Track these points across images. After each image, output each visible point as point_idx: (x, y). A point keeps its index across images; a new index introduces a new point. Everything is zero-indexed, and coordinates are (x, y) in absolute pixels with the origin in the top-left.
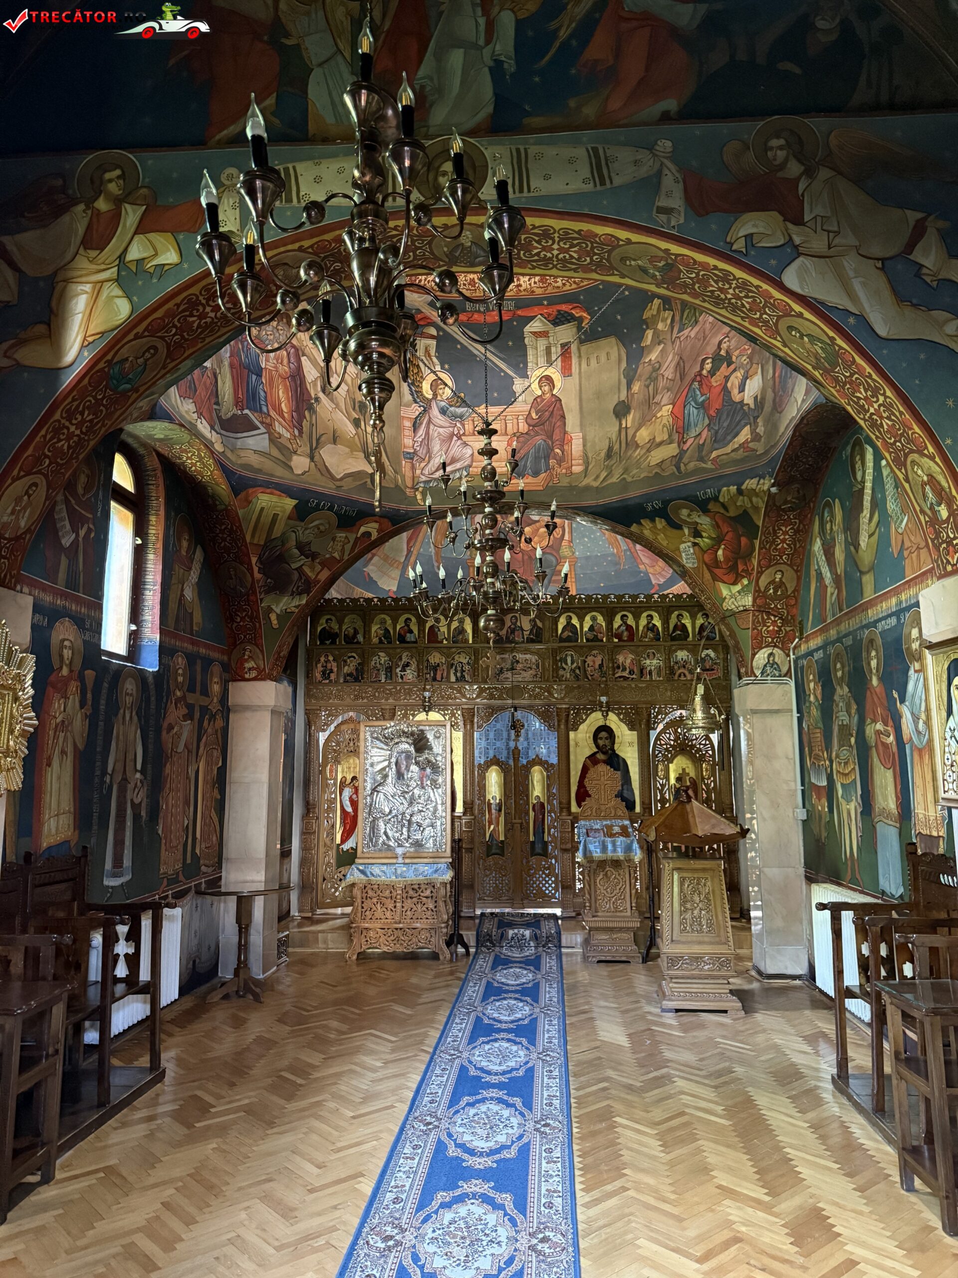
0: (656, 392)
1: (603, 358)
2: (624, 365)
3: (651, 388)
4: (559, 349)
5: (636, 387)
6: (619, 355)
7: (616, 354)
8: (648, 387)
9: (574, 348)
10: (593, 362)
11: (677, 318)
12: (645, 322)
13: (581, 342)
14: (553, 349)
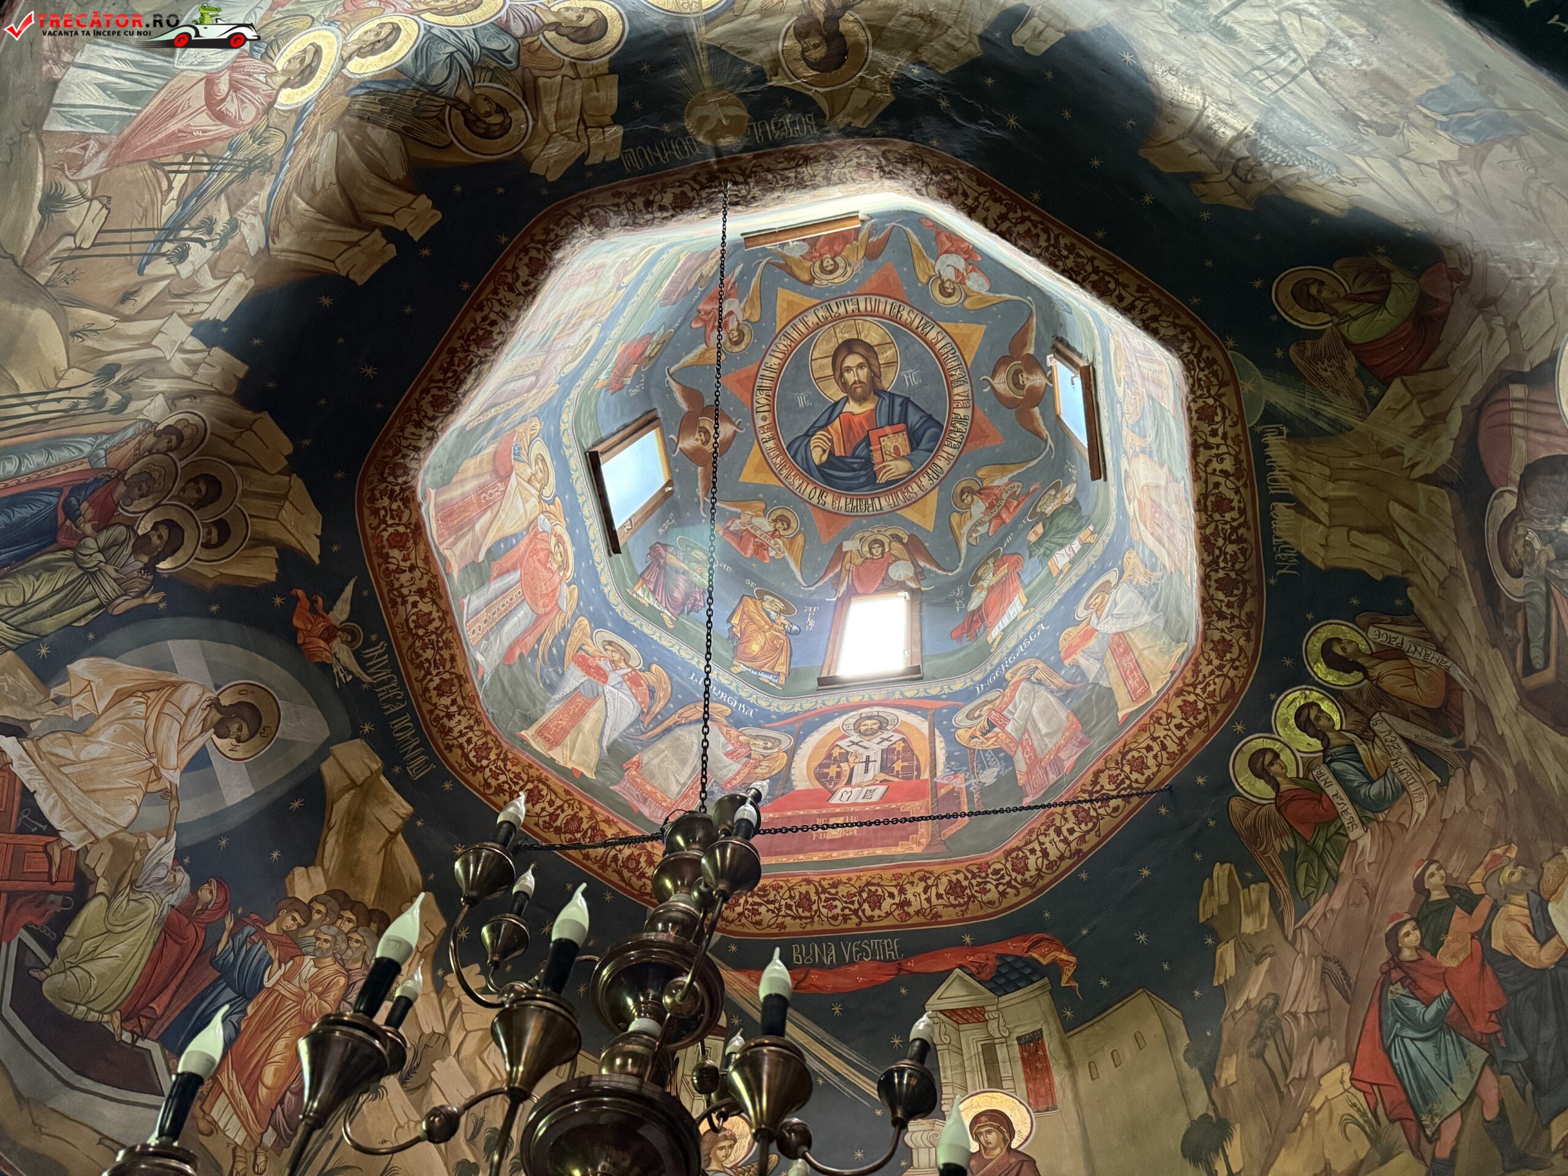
0: (1288, 1056)
1: (1128, 1050)
2: (1183, 1042)
3: (1271, 1055)
4: (1016, 1050)
5: (1229, 1072)
6: (1166, 1028)
7: (1159, 1029)
8: (1260, 1055)
9: (1051, 1043)
10: (1106, 1066)
11: (1284, 891)
12: (1208, 928)
13: (1068, 1027)
14: (1001, 1053)
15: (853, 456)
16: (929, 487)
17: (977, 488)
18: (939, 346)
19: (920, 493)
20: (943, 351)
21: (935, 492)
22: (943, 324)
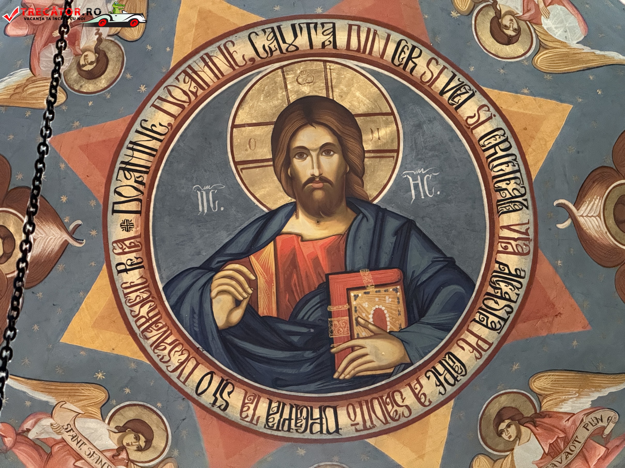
15: (293, 320)
16: (436, 399)
17: (528, 412)
18: (480, 131)
19: (418, 409)
20: (486, 142)
21: (447, 410)
22: (493, 93)
